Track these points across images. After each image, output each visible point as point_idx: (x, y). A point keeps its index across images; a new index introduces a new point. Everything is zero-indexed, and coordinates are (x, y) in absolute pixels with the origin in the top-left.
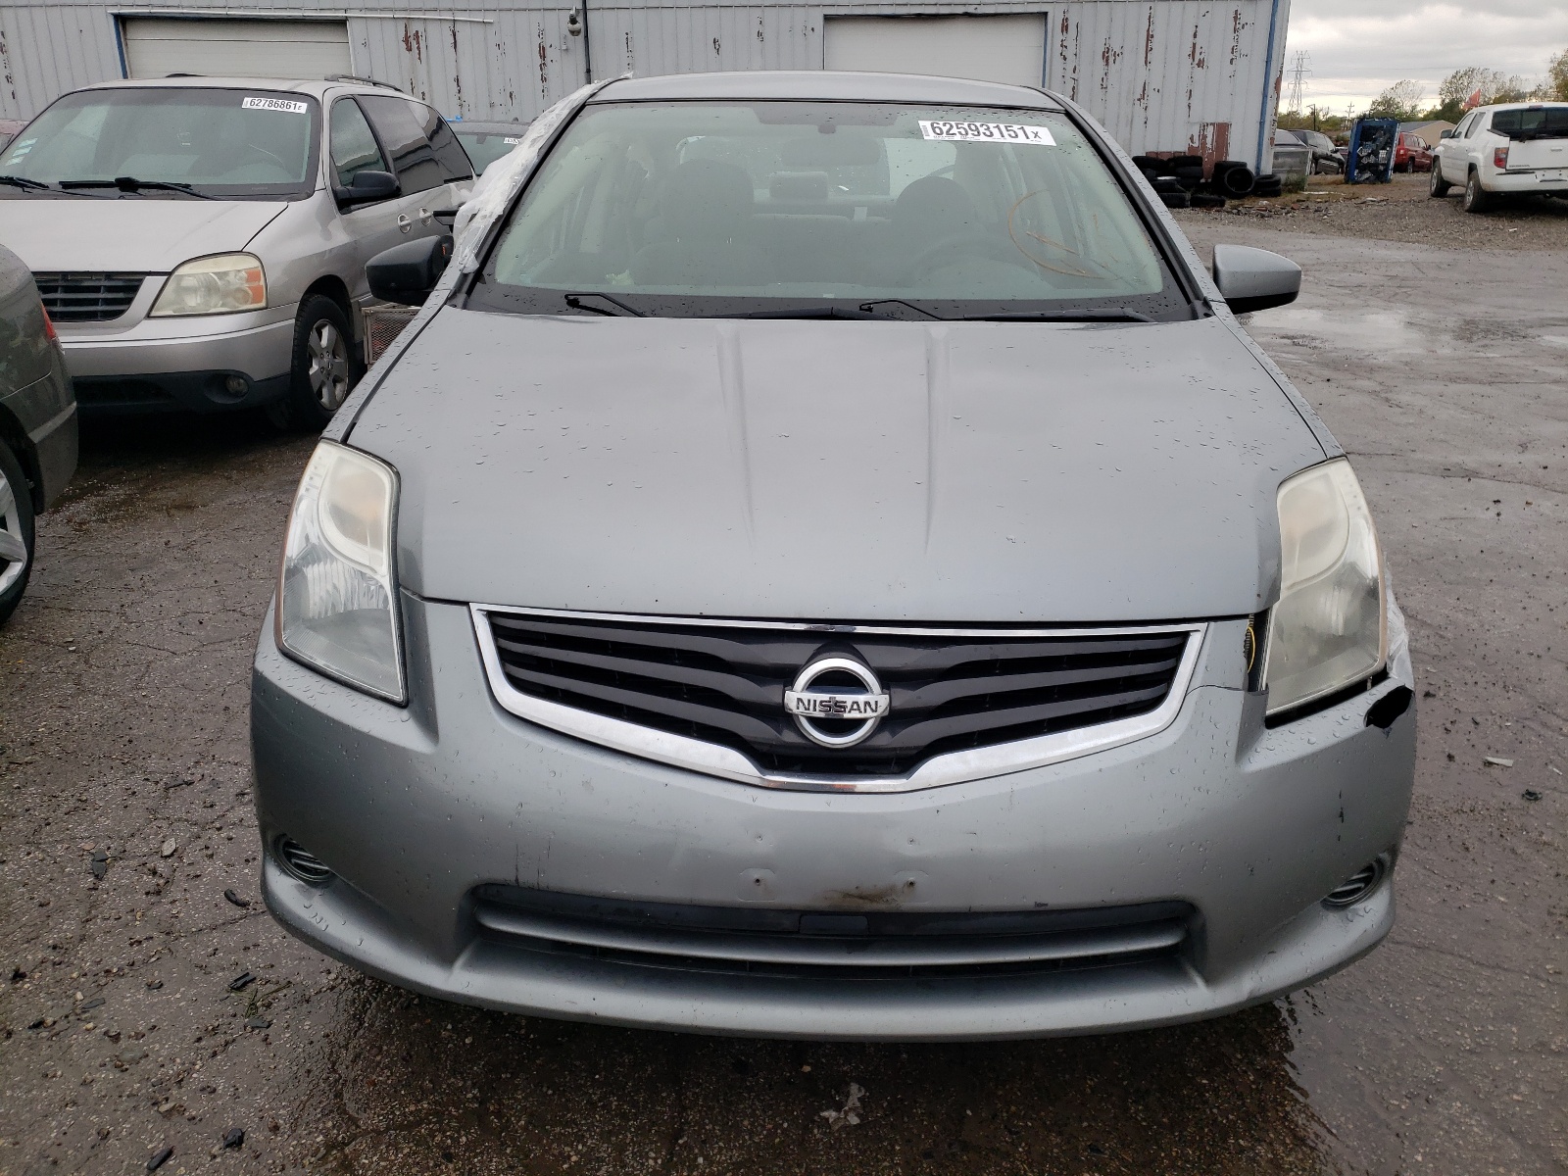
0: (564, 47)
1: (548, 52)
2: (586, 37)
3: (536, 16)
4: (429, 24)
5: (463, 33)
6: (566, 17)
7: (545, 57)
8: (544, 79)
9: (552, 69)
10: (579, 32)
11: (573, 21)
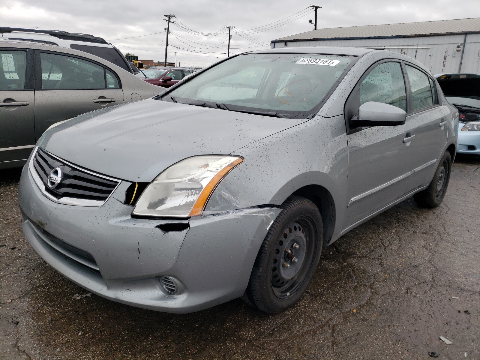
0: (454, 56)
1: (448, 58)
2: (463, 52)
3: (446, 46)
4: (409, 50)
5: (419, 52)
6: (456, 46)
7: (446, 59)
8: (444, 66)
9: (447, 63)
10: (460, 51)
11: (458, 47)
